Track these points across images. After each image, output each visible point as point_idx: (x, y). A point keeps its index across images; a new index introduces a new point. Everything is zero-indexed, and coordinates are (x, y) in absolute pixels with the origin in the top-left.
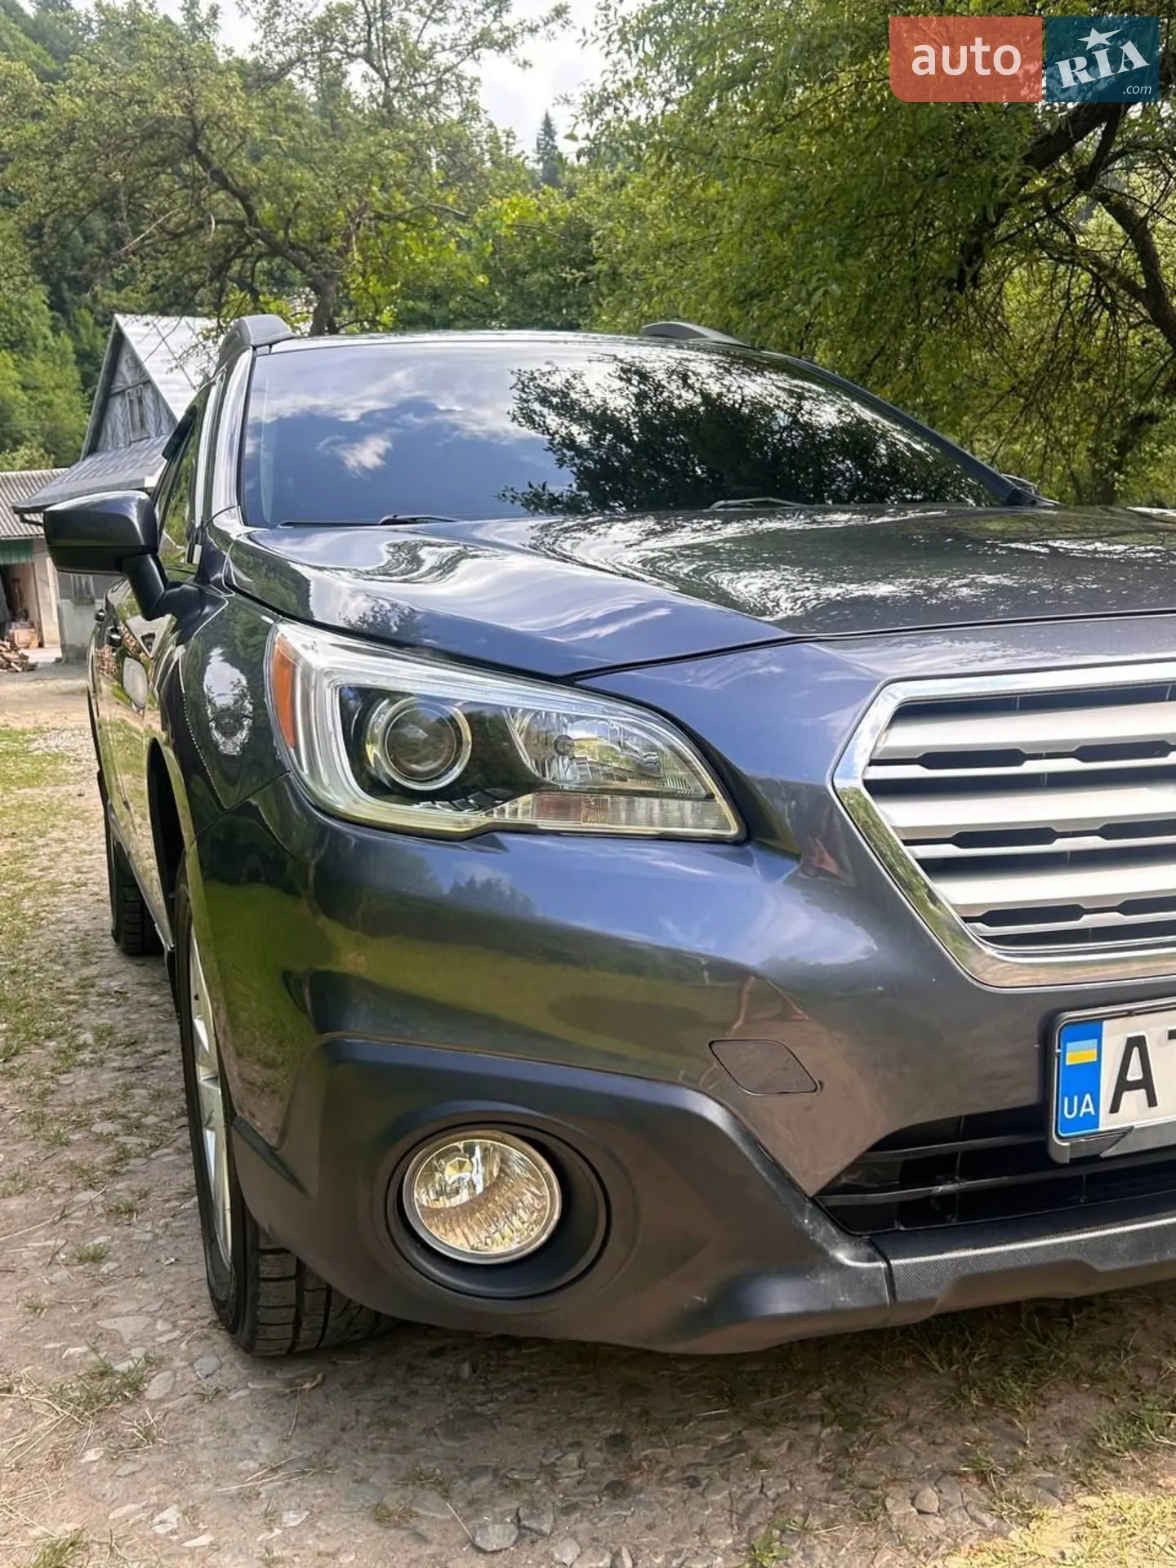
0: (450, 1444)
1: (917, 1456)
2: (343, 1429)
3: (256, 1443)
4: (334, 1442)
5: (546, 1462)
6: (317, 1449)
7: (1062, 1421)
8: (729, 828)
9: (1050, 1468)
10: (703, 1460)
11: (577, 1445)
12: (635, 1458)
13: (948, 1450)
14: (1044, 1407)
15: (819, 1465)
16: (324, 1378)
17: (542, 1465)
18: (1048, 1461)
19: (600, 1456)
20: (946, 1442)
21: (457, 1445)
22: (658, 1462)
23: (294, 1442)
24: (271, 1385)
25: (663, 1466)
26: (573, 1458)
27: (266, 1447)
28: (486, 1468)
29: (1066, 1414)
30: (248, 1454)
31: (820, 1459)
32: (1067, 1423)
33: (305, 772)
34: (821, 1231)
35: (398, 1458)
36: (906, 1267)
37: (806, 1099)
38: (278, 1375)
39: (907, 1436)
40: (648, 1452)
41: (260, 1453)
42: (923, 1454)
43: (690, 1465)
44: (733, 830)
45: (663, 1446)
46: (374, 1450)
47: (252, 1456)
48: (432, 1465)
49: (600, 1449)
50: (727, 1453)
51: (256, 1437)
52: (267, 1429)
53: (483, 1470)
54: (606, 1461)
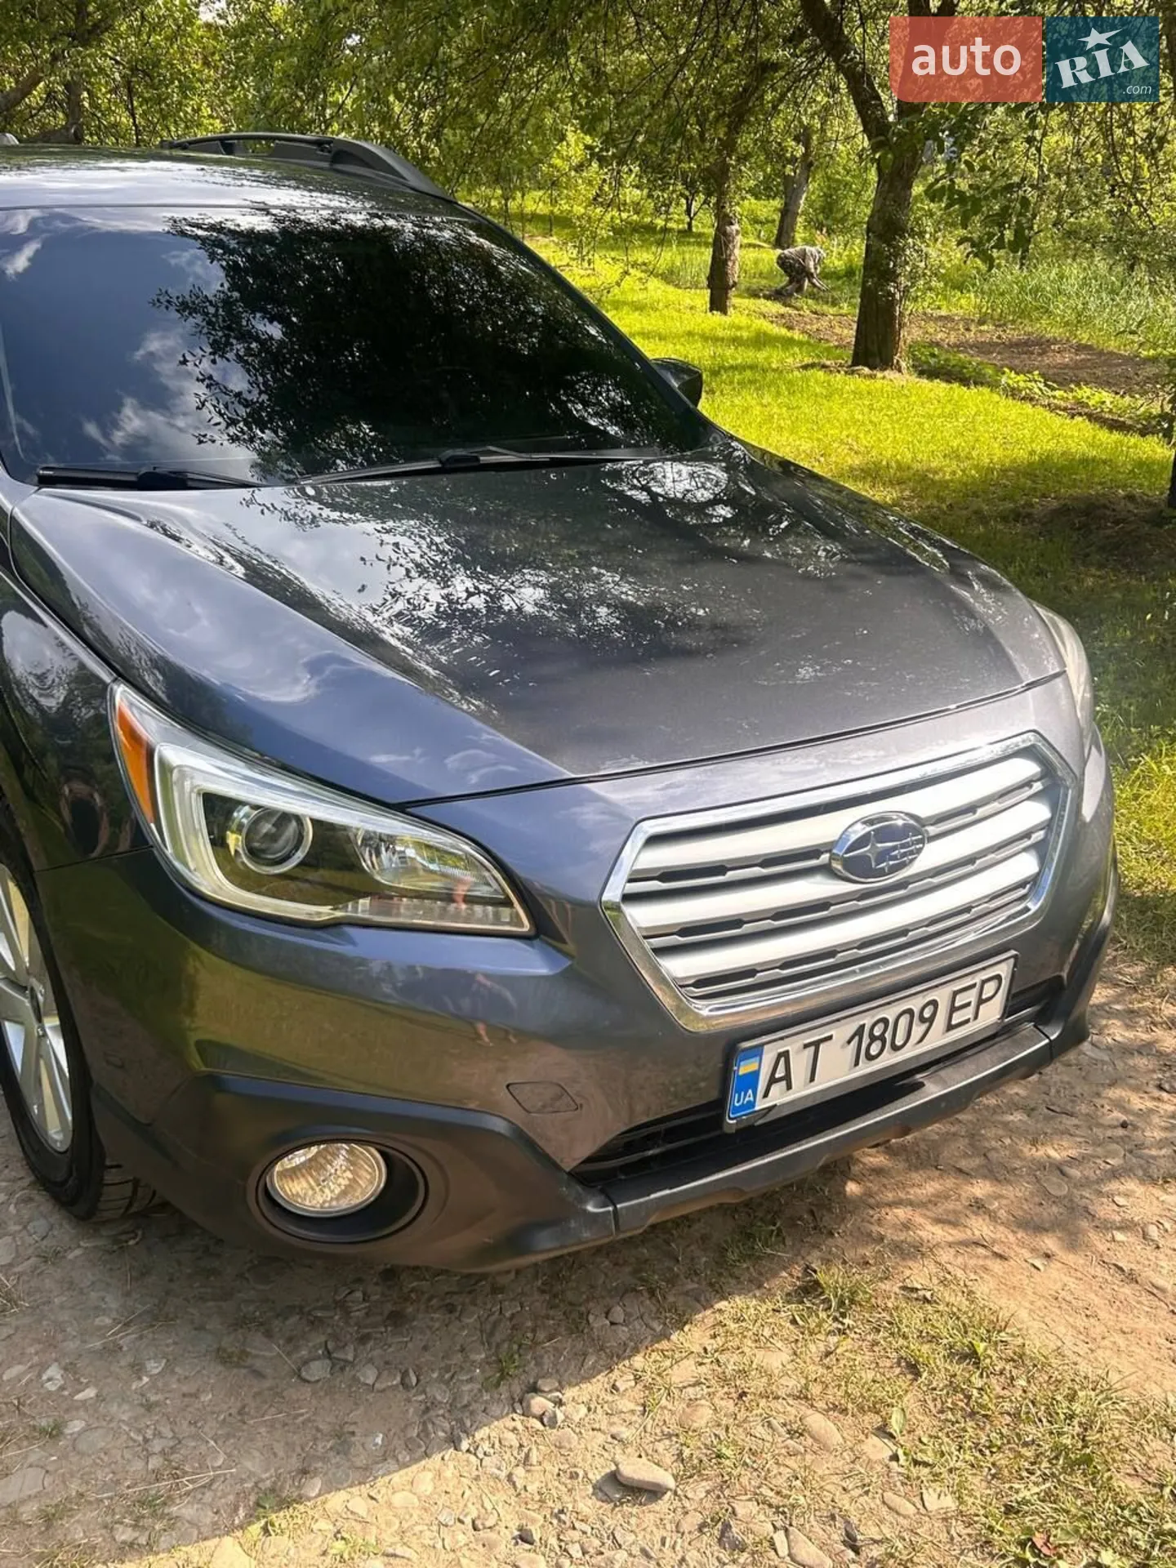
0: (262, 1287)
1: (606, 1275)
2: (171, 1280)
3: (103, 1299)
4: (167, 1293)
5: (338, 1298)
6: (156, 1301)
7: (702, 1238)
8: (521, 925)
9: (696, 1279)
10: (455, 1289)
11: (359, 1280)
12: (405, 1290)
13: (628, 1269)
14: (689, 1227)
15: (539, 1288)
16: (143, 1234)
17: (336, 1302)
18: (693, 1273)
19: (379, 1289)
20: (626, 1262)
21: (267, 1287)
22: (423, 1293)
23: (135, 1296)
24: (100, 1242)
25: (426, 1296)
26: (359, 1295)
27: (113, 1302)
28: (294, 1307)
29: (703, 1231)
30: (98, 1310)
31: (540, 1282)
32: (704, 1238)
33: (169, 851)
34: (573, 1191)
35: (223, 1304)
36: (626, 1208)
37: (569, 1114)
38: (104, 1233)
39: (598, 1260)
40: (415, 1284)
41: (111, 1309)
42: (610, 1274)
43: (447, 1293)
44: (526, 927)
45: (425, 1279)
46: (202, 1299)
47: (104, 1312)
48: (251, 1308)
49: (376, 1284)
50: (473, 1282)
51: (102, 1294)
52: (108, 1284)
53: (291, 1310)
54: (383, 1294)
